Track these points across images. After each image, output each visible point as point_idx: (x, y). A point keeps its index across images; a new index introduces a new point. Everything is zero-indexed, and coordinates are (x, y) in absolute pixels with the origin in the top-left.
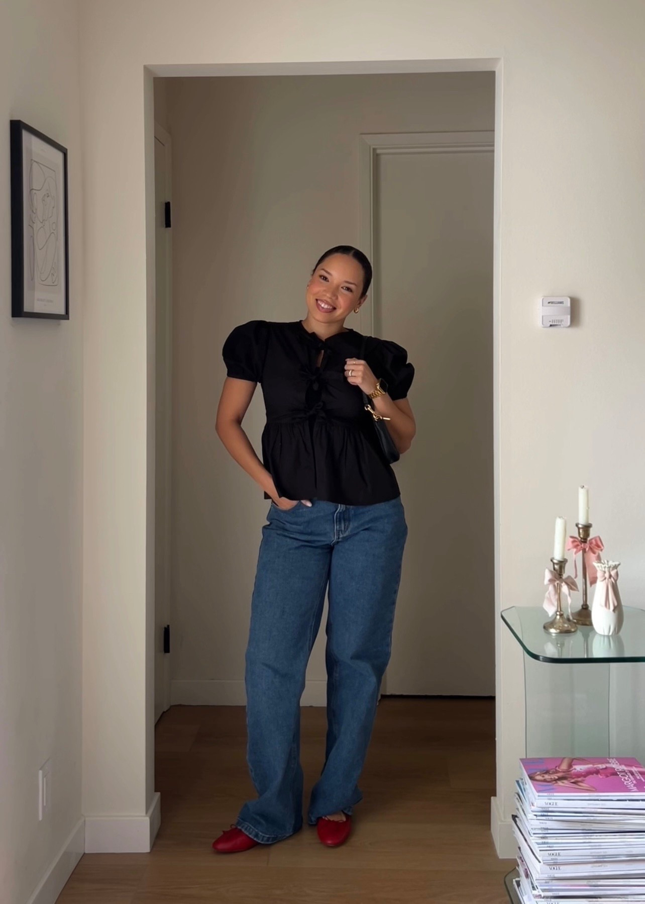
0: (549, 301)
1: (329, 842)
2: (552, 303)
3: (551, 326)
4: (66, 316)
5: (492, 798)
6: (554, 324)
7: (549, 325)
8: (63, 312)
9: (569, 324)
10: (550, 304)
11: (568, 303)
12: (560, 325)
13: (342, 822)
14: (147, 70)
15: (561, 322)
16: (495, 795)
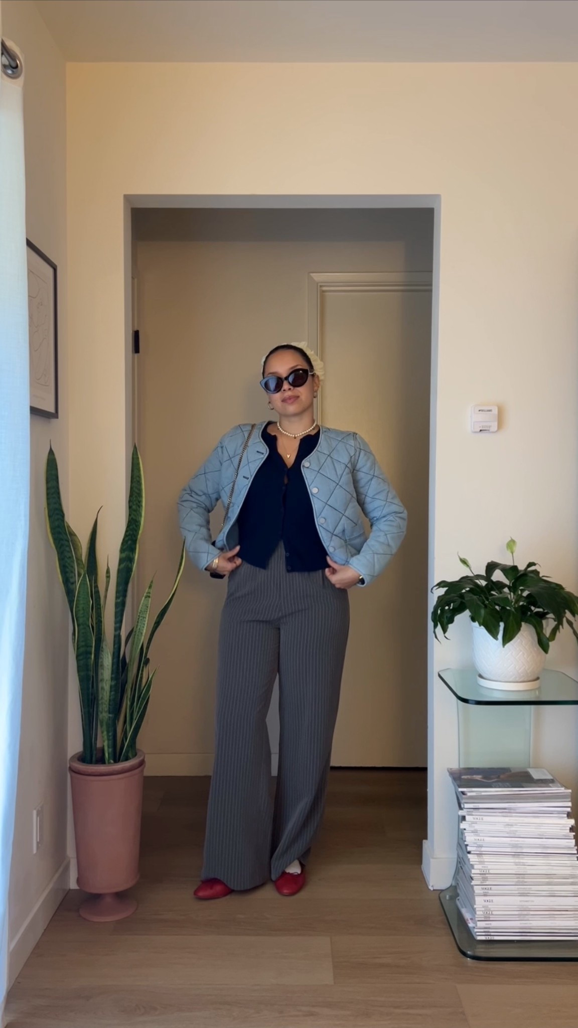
0: (480, 409)
1: (285, 891)
2: (482, 411)
3: (481, 431)
4: (55, 415)
5: (424, 841)
6: (483, 429)
7: (479, 430)
8: (52, 410)
9: (496, 429)
10: (481, 412)
11: (495, 411)
12: (489, 430)
13: (296, 874)
14: (128, 198)
15: (490, 427)
16: (426, 838)
